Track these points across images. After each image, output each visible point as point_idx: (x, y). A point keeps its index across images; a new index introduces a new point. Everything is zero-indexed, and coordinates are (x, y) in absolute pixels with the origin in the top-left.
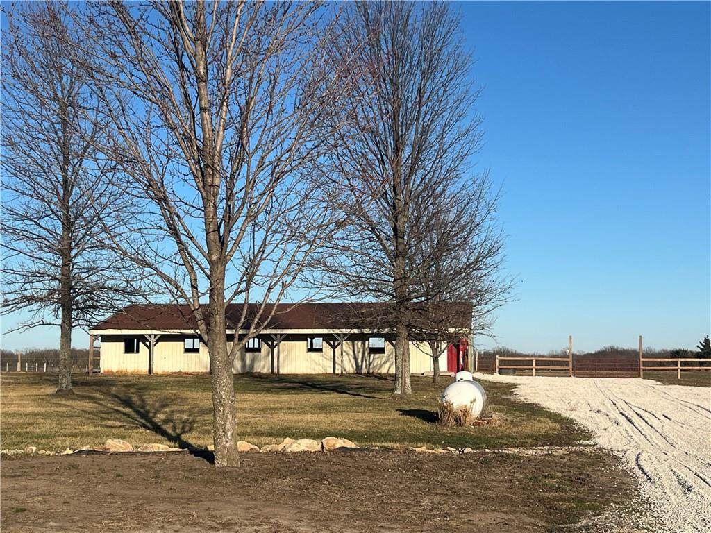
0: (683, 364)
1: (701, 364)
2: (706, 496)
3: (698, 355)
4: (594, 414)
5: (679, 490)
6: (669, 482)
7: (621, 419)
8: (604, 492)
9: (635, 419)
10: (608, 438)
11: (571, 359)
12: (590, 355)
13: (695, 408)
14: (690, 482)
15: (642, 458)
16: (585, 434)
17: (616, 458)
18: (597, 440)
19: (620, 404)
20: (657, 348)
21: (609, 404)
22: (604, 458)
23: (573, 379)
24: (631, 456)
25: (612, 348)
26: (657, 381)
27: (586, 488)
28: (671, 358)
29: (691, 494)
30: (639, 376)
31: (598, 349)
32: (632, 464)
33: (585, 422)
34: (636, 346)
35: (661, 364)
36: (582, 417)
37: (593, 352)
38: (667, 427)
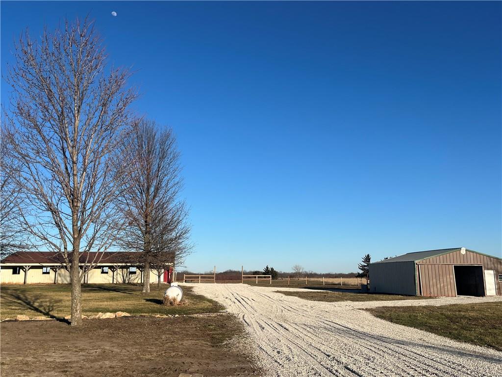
0: (259, 277)
1: (265, 277)
2: (269, 331)
3: (264, 274)
4: (225, 299)
5: (259, 329)
6: (255, 326)
7: (236, 301)
8: (232, 331)
9: (241, 301)
10: (232, 308)
11: (214, 276)
12: (221, 273)
13: (264, 296)
14: (263, 326)
15: (245, 317)
16: (222, 308)
17: (235, 317)
18: (228, 310)
19: (235, 295)
20: (248, 271)
21: (231, 295)
22: (230, 317)
23: (215, 284)
24: (241, 316)
25: (230, 270)
26: (249, 284)
27: (225, 329)
28: (254, 275)
29: (264, 330)
30: (241, 283)
31: (224, 271)
32: (241, 319)
33: (222, 303)
34: (240, 270)
35: (249, 277)
36: (220, 300)
37: (222, 272)
38: (254, 304)
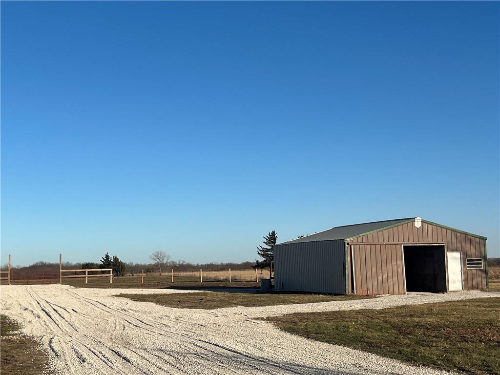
0: (89, 273)
1: (103, 272)
2: (94, 364)
3: (101, 267)
4: (22, 311)
5: (76, 362)
6: (72, 358)
7: (42, 314)
8: (23, 368)
9: (52, 313)
10: (31, 328)
11: (9, 272)
12: (25, 268)
13: (94, 303)
14: (85, 356)
15: (53, 341)
16: (15, 326)
17: (35, 342)
18: (24, 330)
19: (43, 303)
20: (74, 262)
21: (34, 304)
22: (28, 342)
23: (11, 286)
24: (46, 340)
25: (42, 263)
26: (71, 285)
27: (10, 366)
28: (83, 269)
29: (85, 364)
30: (58, 282)
31: (31, 264)
32: (46, 346)
33: (15, 318)
34: (58, 262)
35: (75, 273)
36: (13, 314)
37: (28, 266)
38: (75, 319)
